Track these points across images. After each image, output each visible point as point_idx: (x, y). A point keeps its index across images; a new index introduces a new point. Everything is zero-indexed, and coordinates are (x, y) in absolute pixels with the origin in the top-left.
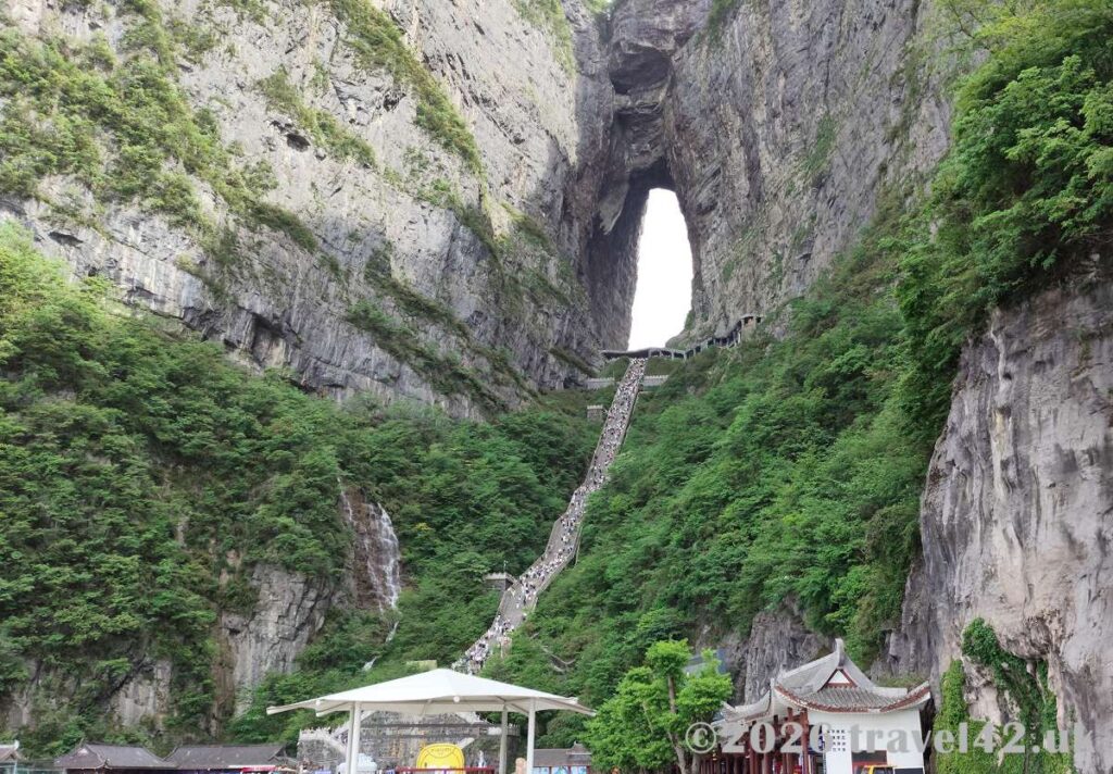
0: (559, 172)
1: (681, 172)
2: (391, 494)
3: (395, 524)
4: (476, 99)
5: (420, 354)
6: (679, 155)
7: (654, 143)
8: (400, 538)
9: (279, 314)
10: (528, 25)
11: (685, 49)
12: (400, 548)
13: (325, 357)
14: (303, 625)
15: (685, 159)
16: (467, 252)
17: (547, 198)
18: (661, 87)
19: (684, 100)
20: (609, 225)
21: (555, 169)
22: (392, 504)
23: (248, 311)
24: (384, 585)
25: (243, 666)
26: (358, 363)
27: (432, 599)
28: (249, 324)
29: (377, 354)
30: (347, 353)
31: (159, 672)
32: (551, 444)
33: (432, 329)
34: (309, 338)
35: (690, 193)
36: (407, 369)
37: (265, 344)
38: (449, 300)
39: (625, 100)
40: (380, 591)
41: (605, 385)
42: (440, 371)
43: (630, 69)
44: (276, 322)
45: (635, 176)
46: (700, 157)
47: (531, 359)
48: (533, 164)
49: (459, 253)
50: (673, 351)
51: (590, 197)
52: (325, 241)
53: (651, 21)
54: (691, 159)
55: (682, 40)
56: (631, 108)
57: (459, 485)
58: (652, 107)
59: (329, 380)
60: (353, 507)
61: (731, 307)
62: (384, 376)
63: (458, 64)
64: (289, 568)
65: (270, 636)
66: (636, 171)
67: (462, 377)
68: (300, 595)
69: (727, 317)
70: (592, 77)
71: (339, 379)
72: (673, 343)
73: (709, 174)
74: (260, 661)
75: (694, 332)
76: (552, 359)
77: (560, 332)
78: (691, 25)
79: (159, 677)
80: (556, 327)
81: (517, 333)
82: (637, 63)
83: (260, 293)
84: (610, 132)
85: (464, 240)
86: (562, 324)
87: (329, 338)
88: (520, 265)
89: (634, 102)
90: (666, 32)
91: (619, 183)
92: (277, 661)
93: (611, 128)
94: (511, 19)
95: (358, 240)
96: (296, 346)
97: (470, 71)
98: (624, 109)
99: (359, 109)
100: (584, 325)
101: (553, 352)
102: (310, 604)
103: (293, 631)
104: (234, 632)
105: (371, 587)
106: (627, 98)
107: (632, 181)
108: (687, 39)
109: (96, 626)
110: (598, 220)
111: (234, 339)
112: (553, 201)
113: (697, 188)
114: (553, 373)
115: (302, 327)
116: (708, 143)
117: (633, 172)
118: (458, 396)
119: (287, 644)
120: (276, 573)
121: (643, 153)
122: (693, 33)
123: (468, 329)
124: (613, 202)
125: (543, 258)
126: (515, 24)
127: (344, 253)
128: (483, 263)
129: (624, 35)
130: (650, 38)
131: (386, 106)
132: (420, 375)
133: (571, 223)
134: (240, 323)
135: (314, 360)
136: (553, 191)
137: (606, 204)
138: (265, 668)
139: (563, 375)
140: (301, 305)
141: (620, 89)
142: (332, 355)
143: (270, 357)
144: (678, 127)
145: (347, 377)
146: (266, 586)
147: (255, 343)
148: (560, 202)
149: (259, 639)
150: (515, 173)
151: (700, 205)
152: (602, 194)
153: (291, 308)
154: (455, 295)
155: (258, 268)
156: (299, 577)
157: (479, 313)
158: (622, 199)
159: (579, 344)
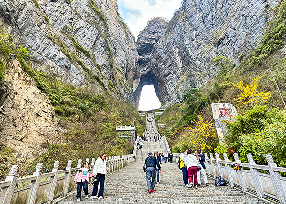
5: (80, 63)
6: (156, 66)
7: (147, 68)
13: (34, 47)
15: (159, 66)
16: (102, 45)
18: (150, 54)
19: (159, 52)
20: (134, 90)
21: (125, 60)
26: (51, 55)
30: (46, 50)
34: (26, 35)
35: (161, 73)
38: (94, 56)
43: (142, 49)
44: (7, 13)
45: (142, 77)
46: (164, 64)
48: (119, 56)
49: (99, 44)
51: (131, 77)
53: (149, 37)
56: (142, 59)
58: (147, 59)
73: (167, 66)
75: (166, 105)
78: (160, 36)
82: (144, 47)
90: (153, 39)
91: (138, 78)
93: (137, 63)
95: (59, 19)
106: (141, 56)
108: (158, 40)
110: (132, 86)
112: (124, 67)
113: (164, 71)
116: (166, 60)
124: (136, 83)
127: (53, 20)
129: (141, 41)
130: (148, 41)
135: (27, 46)
140: (25, 18)
142: (38, 48)
145: (44, 60)
148: (126, 69)
151: (165, 74)
152: (134, 79)
153: (19, 14)
157: (105, 66)
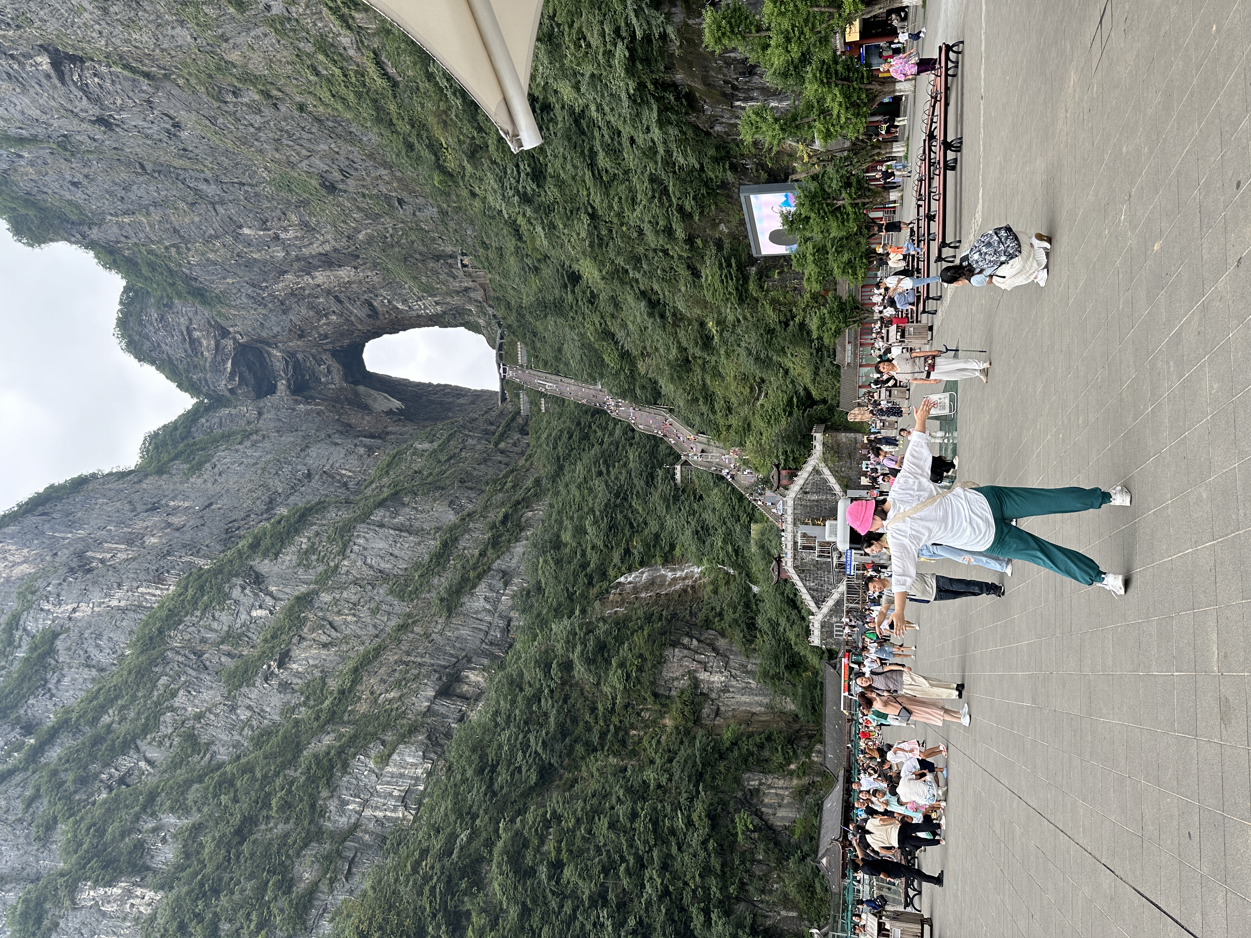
0: (339, 441)
1: (342, 335)
2: (604, 575)
3: (630, 570)
4: (267, 511)
5: (483, 554)
6: (326, 337)
8: (642, 566)
9: (437, 675)
10: (208, 466)
11: (231, 329)
12: (651, 566)
13: (481, 636)
14: (714, 649)
15: (329, 330)
16: (396, 514)
17: (362, 450)
18: (269, 354)
19: (276, 330)
20: (396, 404)
21: (336, 444)
22: (611, 573)
23: (432, 702)
24: (684, 579)
25: (750, 704)
26: (488, 607)
27: (697, 532)
28: (446, 702)
29: (482, 590)
30: (479, 616)
31: (752, 783)
32: (570, 437)
33: (462, 544)
34: (463, 650)
35: (360, 327)
36: (495, 566)
37: (465, 688)
38: (438, 529)
39: (282, 385)
40: (689, 582)
41: (526, 398)
42: (500, 536)
43: (252, 382)
44: (444, 679)
45: (350, 379)
46: (326, 315)
47: (500, 462)
48: (330, 462)
49: (396, 520)
50: (498, 341)
51: (367, 418)
52: (377, 636)
53: (209, 360)
54: (328, 324)
55: (225, 333)
56: (288, 381)
57: (598, 513)
58: (287, 363)
59: (502, 631)
60: (612, 609)
61: (455, 285)
62: (501, 585)
63: (236, 524)
64: (661, 661)
65: (723, 679)
66: (346, 378)
67: (506, 517)
68: (686, 652)
69: (467, 289)
70: (260, 414)
71: (502, 623)
72: (491, 342)
73: (340, 307)
74: (746, 690)
75: (481, 322)
76: (502, 445)
77: (480, 439)
78: (209, 322)
79: (757, 783)
80: (474, 442)
81: (475, 473)
82: (247, 374)
83: (416, 692)
84: (308, 399)
85: (384, 516)
86: (473, 437)
87: (464, 632)
88: (416, 472)
89: (282, 378)
90: (217, 346)
91: (357, 394)
92: (747, 672)
93: (307, 399)
94: (200, 481)
95: (378, 609)
96: (469, 661)
97: (243, 515)
98: (289, 387)
99: (261, 607)
100: (475, 420)
101: (496, 444)
102: (695, 642)
103: (719, 657)
104: (717, 713)
105: (685, 591)
106: (279, 384)
107: (356, 383)
108: (222, 328)
109: (704, 843)
110: (390, 412)
111: (457, 715)
112: (365, 446)
113: (353, 318)
114: (515, 445)
115: (452, 655)
116: (312, 308)
117: (346, 380)
118: (523, 519)
119: (732, 663)
120: (664, 674)
121: (329, 372)
122: (216, 322)
123: (465, 513)
124: (375, 400)
125: (414, 454)
126: (205, 477)
127: (388, 619)
128: (406, 500)
129: (223, 385)
130: (224, 362)
131: (260, 584)
132: (503, 553)
133: (388, 433)
134: (443, 710)
135: (484, 645)
136: (356, 445)
137: (376, 406)
138: (753, 684)
139: (517, 436)
140: (432, 657)
141: (272, 390)
142: (480, 630)
143: (477, 685)
144: (301, 337)
145: (501, 617)
146: (675, 683)
147: (464, 697)
148: (367, 441)
149: (725, 689)
150: (338, 477)
151: (369, 316)
152: (366, 408)
153: (433, 665)
154: (434, 525)
155: (393, 694)
156: (668, 652)
157: (451, 503)
158: (373, 392)
159: (492, 424)
